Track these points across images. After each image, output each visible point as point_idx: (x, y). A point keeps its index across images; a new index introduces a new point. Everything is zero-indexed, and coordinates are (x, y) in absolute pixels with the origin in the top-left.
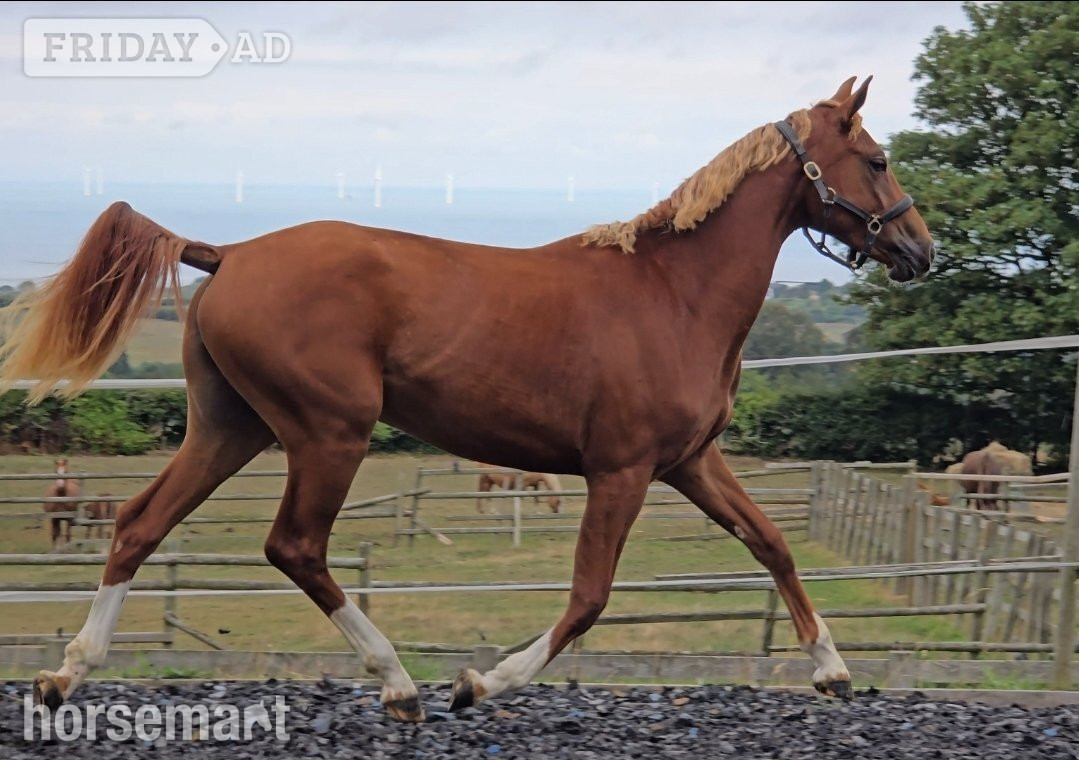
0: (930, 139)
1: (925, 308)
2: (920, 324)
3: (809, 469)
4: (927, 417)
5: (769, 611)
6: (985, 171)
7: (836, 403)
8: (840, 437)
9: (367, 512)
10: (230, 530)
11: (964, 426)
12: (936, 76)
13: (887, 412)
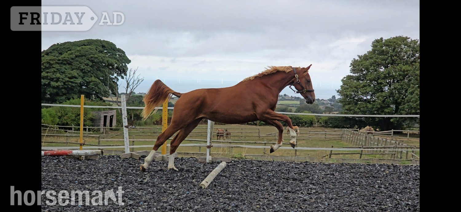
0: (352, 76)
1: (352, 104)
2: (351, 106)
3: (342, 130)
4: (352, 122)
5: (361, 153)
6: (361, 82)
7: (337, 119)
8: (338, 124)
9: (271, 135)
10: (245, 138)
11: (357, 123)
12: (353, 66)
13: (345, 121)
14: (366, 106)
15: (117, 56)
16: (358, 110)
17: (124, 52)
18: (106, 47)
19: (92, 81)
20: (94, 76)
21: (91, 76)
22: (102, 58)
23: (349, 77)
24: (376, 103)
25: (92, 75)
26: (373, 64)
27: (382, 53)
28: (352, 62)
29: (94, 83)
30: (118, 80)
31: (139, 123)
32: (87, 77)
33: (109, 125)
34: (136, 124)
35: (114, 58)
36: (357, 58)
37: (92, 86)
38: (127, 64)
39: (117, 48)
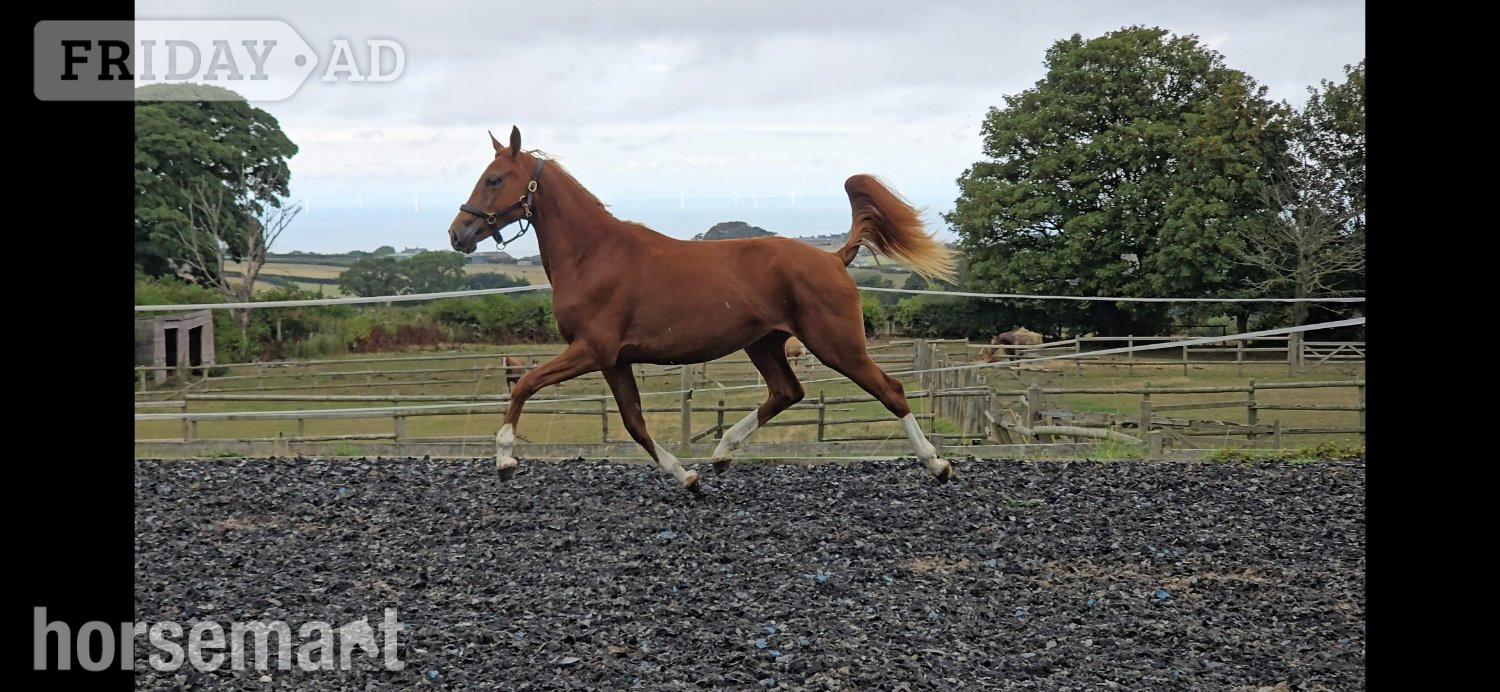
0: (992, 165)
1: (995, 257)
2: (993, 266)
3: (912, 344)
4: (1002, 315)
12: (993, 132)
14: (1036, 263)
15: (253, 133)
16: (1014, 278)
17: (273, 121)
18: (213, 106)
19: (160, 220)
20: (169, 204)
21: (159, 204)
22: (189, 144)
23: (981, 170)
24: (1068, 251)
25: (161, 200)
26: (1050, 120)
27: (1078, 84)
28: (985, 119)
29: (167, 224)
30: (260, 210)
31: (301, 348)
32: (147, 206)
33: (188, 359)
34: (291, 353)
35: (242, 140)
36: (1003, 106)
37: (161, 235)
38: (285, 159)
39: (250, 109)
